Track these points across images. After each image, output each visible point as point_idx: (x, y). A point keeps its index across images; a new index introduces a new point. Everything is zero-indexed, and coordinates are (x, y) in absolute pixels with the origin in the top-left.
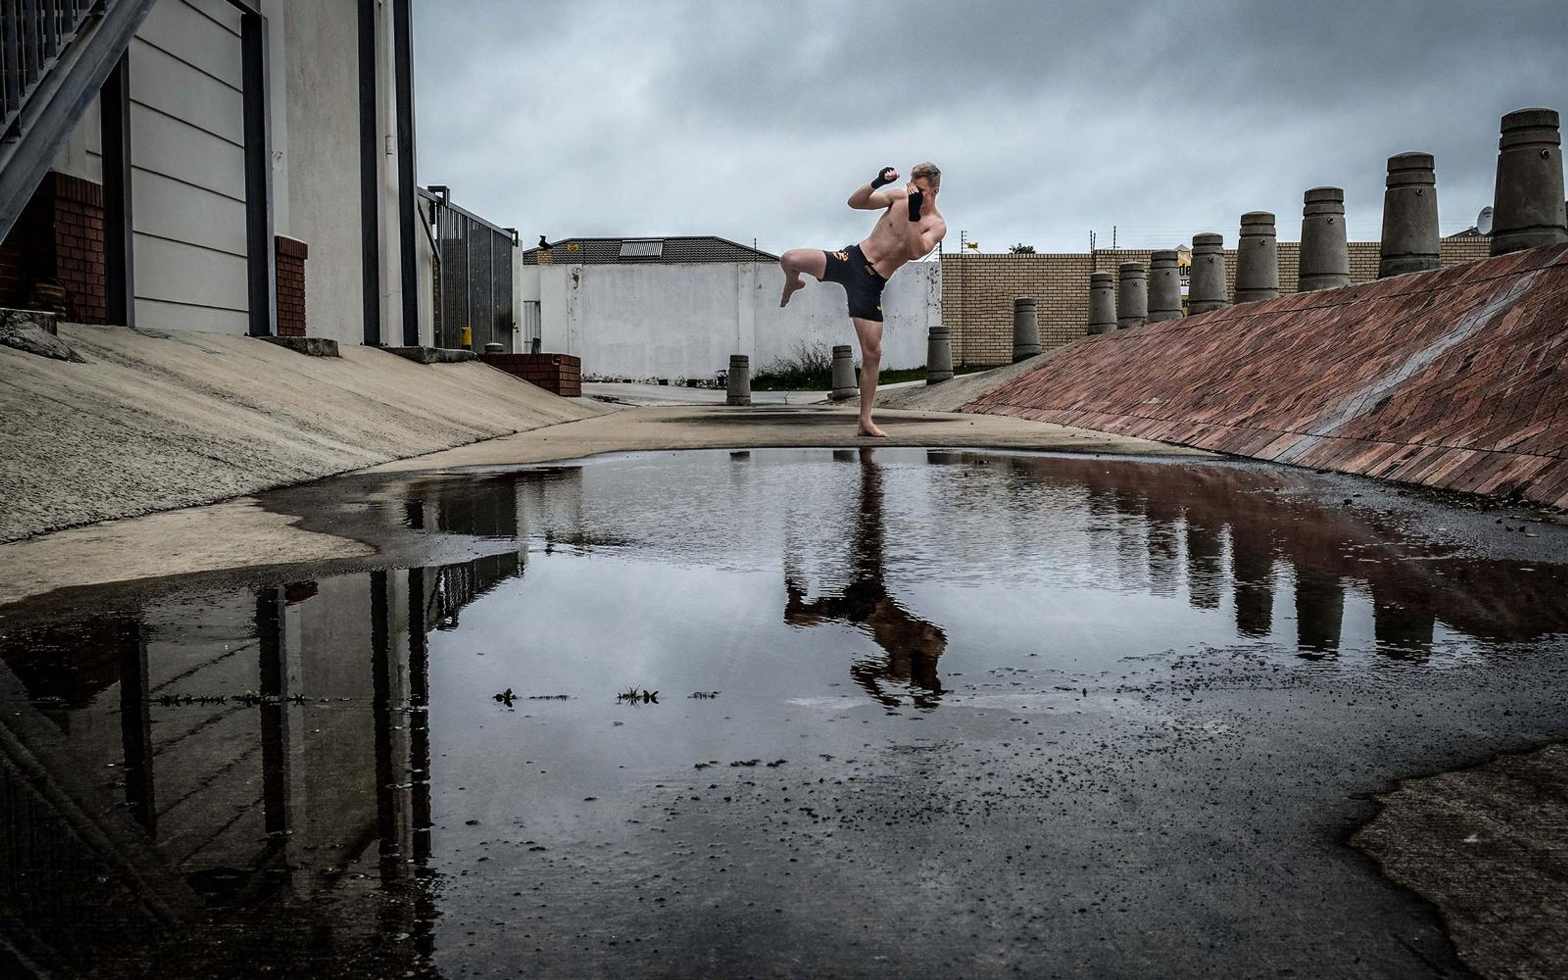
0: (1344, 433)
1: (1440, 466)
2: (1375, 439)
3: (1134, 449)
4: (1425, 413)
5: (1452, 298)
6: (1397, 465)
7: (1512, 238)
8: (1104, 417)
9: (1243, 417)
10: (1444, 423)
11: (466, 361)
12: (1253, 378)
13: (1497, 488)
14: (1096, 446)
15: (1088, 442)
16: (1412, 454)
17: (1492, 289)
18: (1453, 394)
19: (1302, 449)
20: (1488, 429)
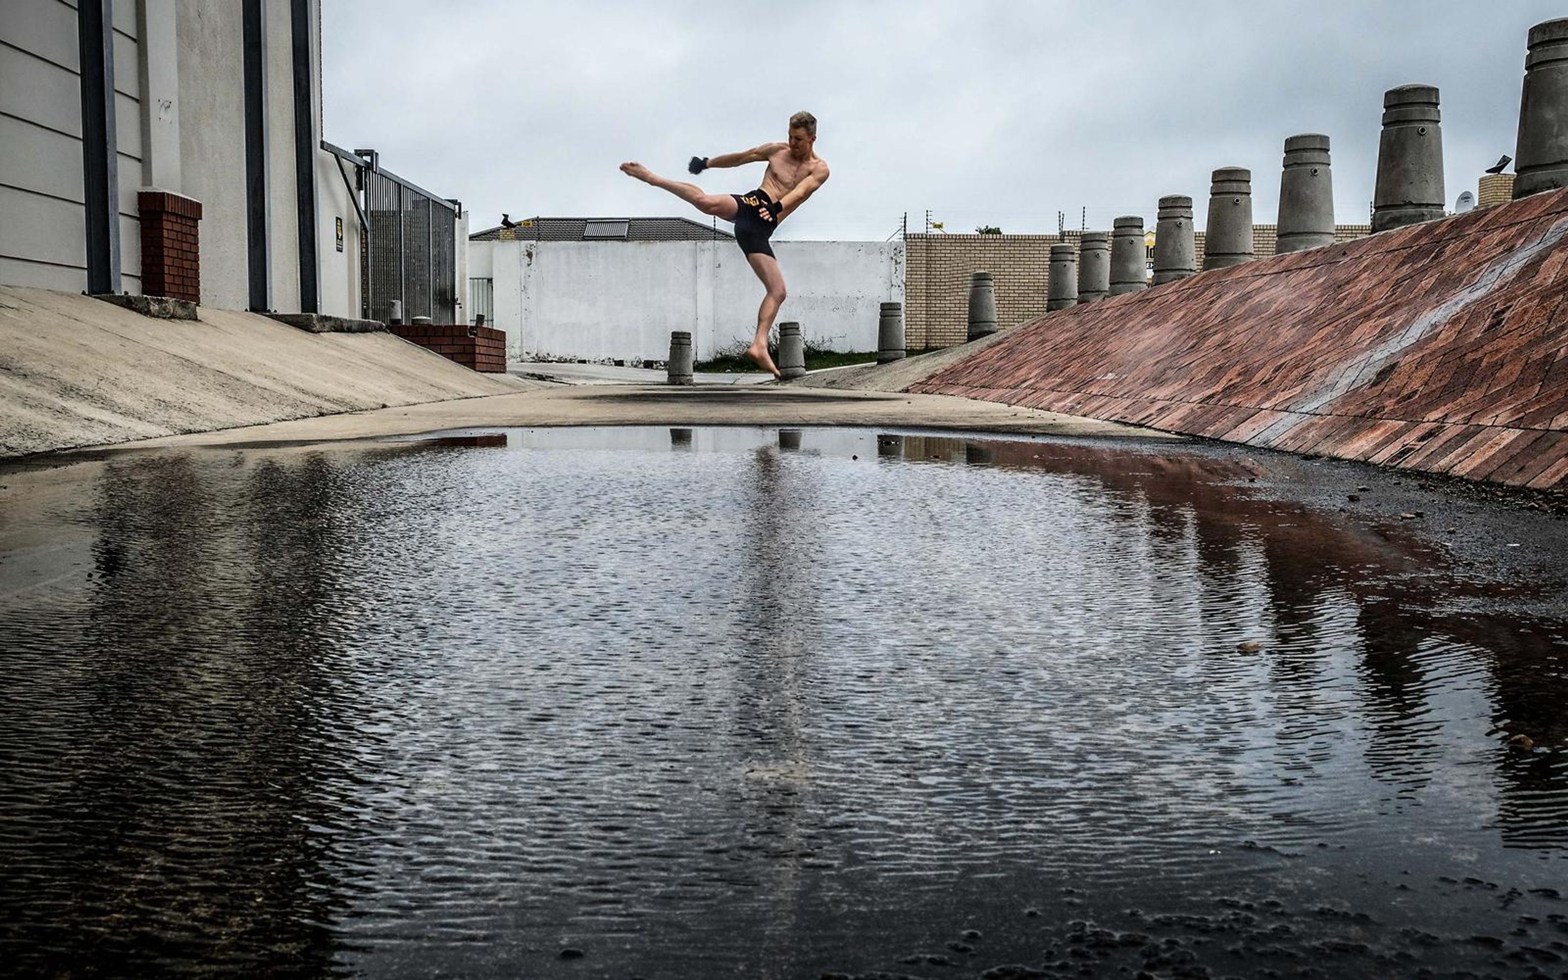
0: (1337, 409)
1: (1472, 450)
2: (1378, 416)
3: (1080, 430)
4: (1443, 383)
5: (1467, 248)
6: (1412, 449)
7: (1541, 175)
8: (1053, 395)
9: (1209, 392)
10: (1473, 395)
11: (371, 332)
12: (1224, 347)
13: (1562, 480)
14: (1036, 427)
15: (1030, 422)
16: (1430, 434)
17: (1520, 234)
18: (1481, 359)
19: (1283, 430)
20: (1538, 401)
